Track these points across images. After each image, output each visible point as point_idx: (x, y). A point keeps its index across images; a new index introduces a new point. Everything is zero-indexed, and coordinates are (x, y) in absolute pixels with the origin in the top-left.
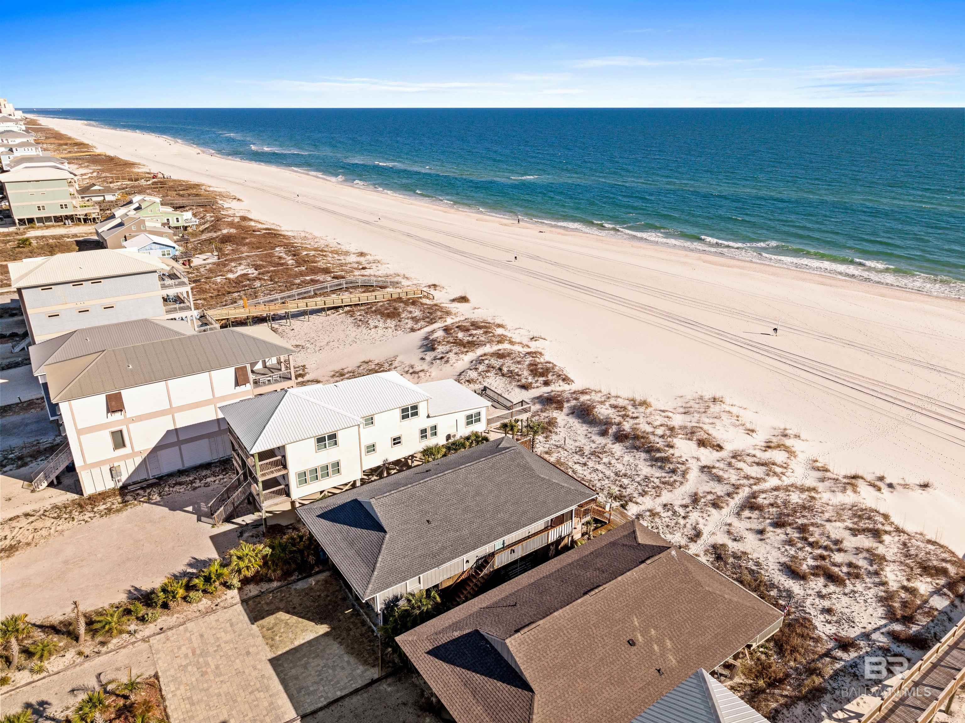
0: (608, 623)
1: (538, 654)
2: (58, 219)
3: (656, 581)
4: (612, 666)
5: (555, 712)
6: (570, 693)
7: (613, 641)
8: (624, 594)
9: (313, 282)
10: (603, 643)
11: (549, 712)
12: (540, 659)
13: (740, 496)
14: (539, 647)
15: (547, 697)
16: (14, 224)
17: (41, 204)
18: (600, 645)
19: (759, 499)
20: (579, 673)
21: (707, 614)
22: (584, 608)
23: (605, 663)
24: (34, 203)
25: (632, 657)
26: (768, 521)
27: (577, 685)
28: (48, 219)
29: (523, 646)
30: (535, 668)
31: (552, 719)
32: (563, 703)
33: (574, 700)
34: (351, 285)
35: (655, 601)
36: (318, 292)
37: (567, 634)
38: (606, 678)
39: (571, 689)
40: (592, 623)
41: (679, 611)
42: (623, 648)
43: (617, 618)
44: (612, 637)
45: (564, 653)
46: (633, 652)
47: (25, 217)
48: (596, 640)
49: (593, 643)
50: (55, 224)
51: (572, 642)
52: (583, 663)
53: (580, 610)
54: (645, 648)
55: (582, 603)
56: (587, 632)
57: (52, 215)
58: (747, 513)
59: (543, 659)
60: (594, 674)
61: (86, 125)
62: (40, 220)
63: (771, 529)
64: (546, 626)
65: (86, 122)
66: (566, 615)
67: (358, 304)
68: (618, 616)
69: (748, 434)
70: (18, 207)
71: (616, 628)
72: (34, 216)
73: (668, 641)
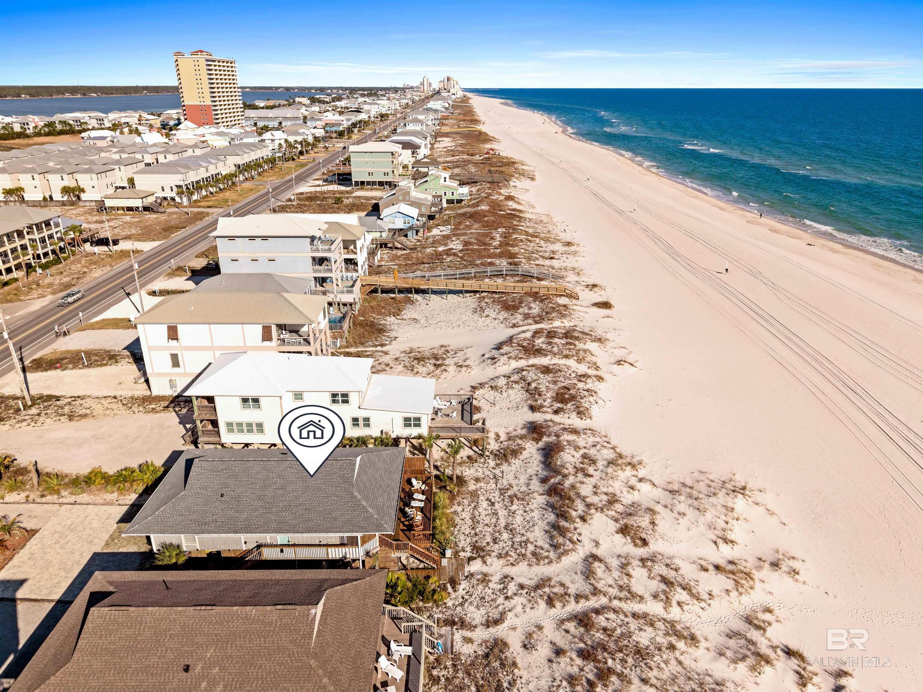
0: (185, 640)
1: (103, 633)
2: (381, 184)
3: (267, 628)
4: (150, 677)
5: (70, 684)
6: (95, 678)
7: (173, 657)
8: (225, 624)
9: (491, 264)
10: (163, 654)
11: (66, 682)
12: (101, 638)
13: (587, 603)
14: (111, 627)
15: (76, 669)
16: (351, 185)
17: (371, 170)
18: (158, 654)
19: (601, 617)
20: (118, 666)
21: (285, 685)
22: (178, 616)
23: (147, 672)
24: (367, 169)
25: (175, 680)
26: (582, 645)
27: (107, 675)
28: (374, 183)
29: (99, 619)
30: (91, 641)
31: (63, 688)
32: (83, 681)
33: (93, 684)
34: (511, 273)
35: (247, 645)
36: (478, 275)
37: (142, 630)
38: (135, 684)
39: (99, 675)
40: (172, 632)
41: (261, 667)
42: (175, 668)
43: (197, 640)
44: (176, 654)
45: (123, 644)
46: (180, 677)
47: (360, 180)
48: (159, 649)
49: (155, 649)
50: (378, 187)
51: (139, 638)
52: (130, 660)
53: (173, 616)
54: (194, 680)
55: (181, 611)
56: (159, 638)
57: (377, 180)
58: (571, 626)
59: (103, 638)
60: (129, 675)
61: (502, 103)
62: (369, 183)
63: (574, 656)
64: (132, 614)
65: (503, 101)
66: (157, 614)
67: (496, 292)
68: (200, 639)
69: (715, 543)
70: (355, 172)
71: (187, 649)
72: (365, 180)
73: (221, 686)
